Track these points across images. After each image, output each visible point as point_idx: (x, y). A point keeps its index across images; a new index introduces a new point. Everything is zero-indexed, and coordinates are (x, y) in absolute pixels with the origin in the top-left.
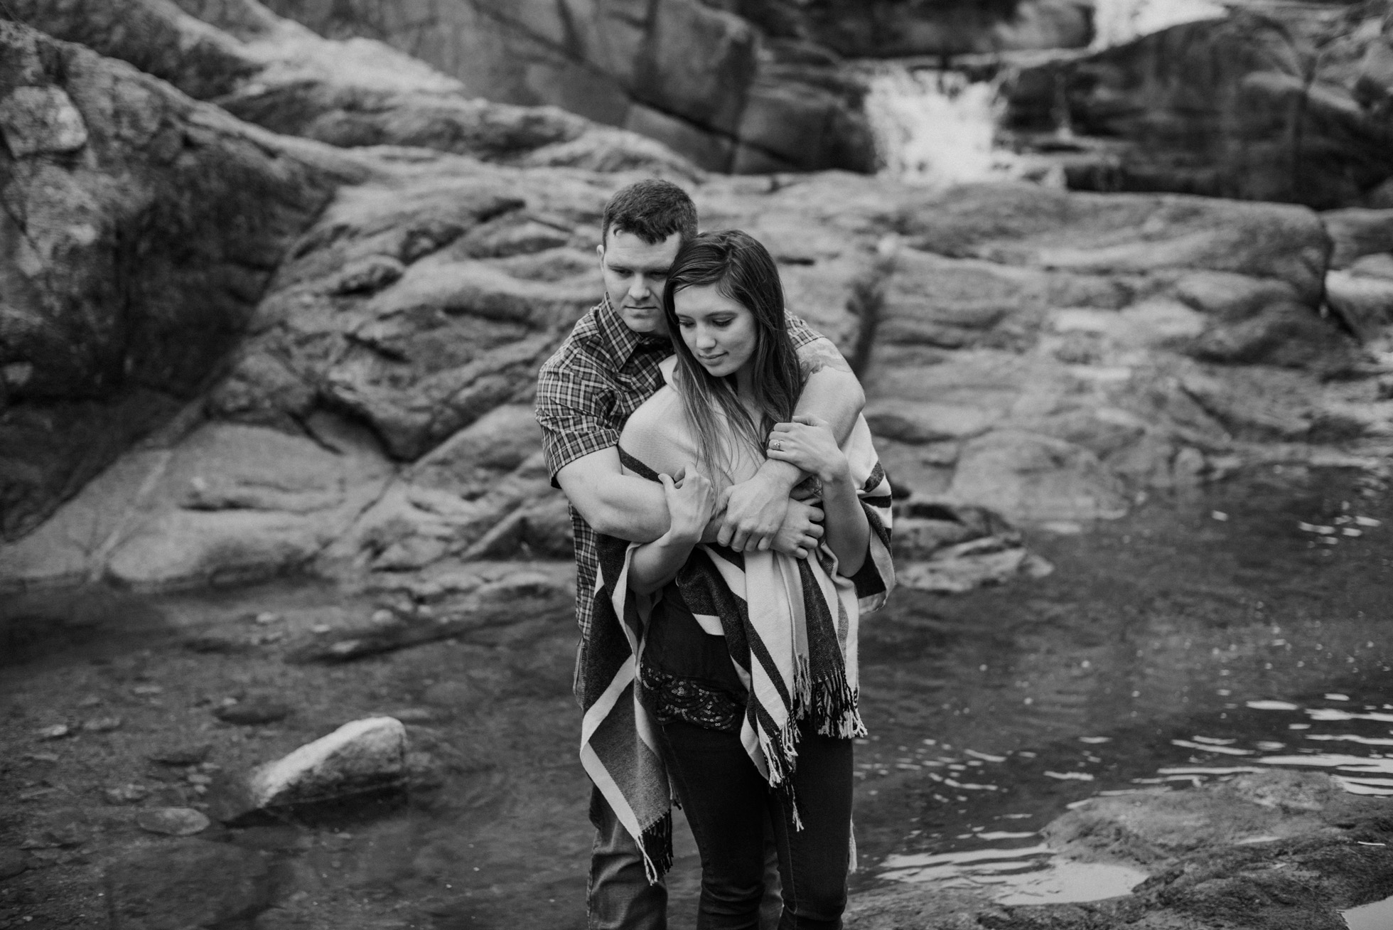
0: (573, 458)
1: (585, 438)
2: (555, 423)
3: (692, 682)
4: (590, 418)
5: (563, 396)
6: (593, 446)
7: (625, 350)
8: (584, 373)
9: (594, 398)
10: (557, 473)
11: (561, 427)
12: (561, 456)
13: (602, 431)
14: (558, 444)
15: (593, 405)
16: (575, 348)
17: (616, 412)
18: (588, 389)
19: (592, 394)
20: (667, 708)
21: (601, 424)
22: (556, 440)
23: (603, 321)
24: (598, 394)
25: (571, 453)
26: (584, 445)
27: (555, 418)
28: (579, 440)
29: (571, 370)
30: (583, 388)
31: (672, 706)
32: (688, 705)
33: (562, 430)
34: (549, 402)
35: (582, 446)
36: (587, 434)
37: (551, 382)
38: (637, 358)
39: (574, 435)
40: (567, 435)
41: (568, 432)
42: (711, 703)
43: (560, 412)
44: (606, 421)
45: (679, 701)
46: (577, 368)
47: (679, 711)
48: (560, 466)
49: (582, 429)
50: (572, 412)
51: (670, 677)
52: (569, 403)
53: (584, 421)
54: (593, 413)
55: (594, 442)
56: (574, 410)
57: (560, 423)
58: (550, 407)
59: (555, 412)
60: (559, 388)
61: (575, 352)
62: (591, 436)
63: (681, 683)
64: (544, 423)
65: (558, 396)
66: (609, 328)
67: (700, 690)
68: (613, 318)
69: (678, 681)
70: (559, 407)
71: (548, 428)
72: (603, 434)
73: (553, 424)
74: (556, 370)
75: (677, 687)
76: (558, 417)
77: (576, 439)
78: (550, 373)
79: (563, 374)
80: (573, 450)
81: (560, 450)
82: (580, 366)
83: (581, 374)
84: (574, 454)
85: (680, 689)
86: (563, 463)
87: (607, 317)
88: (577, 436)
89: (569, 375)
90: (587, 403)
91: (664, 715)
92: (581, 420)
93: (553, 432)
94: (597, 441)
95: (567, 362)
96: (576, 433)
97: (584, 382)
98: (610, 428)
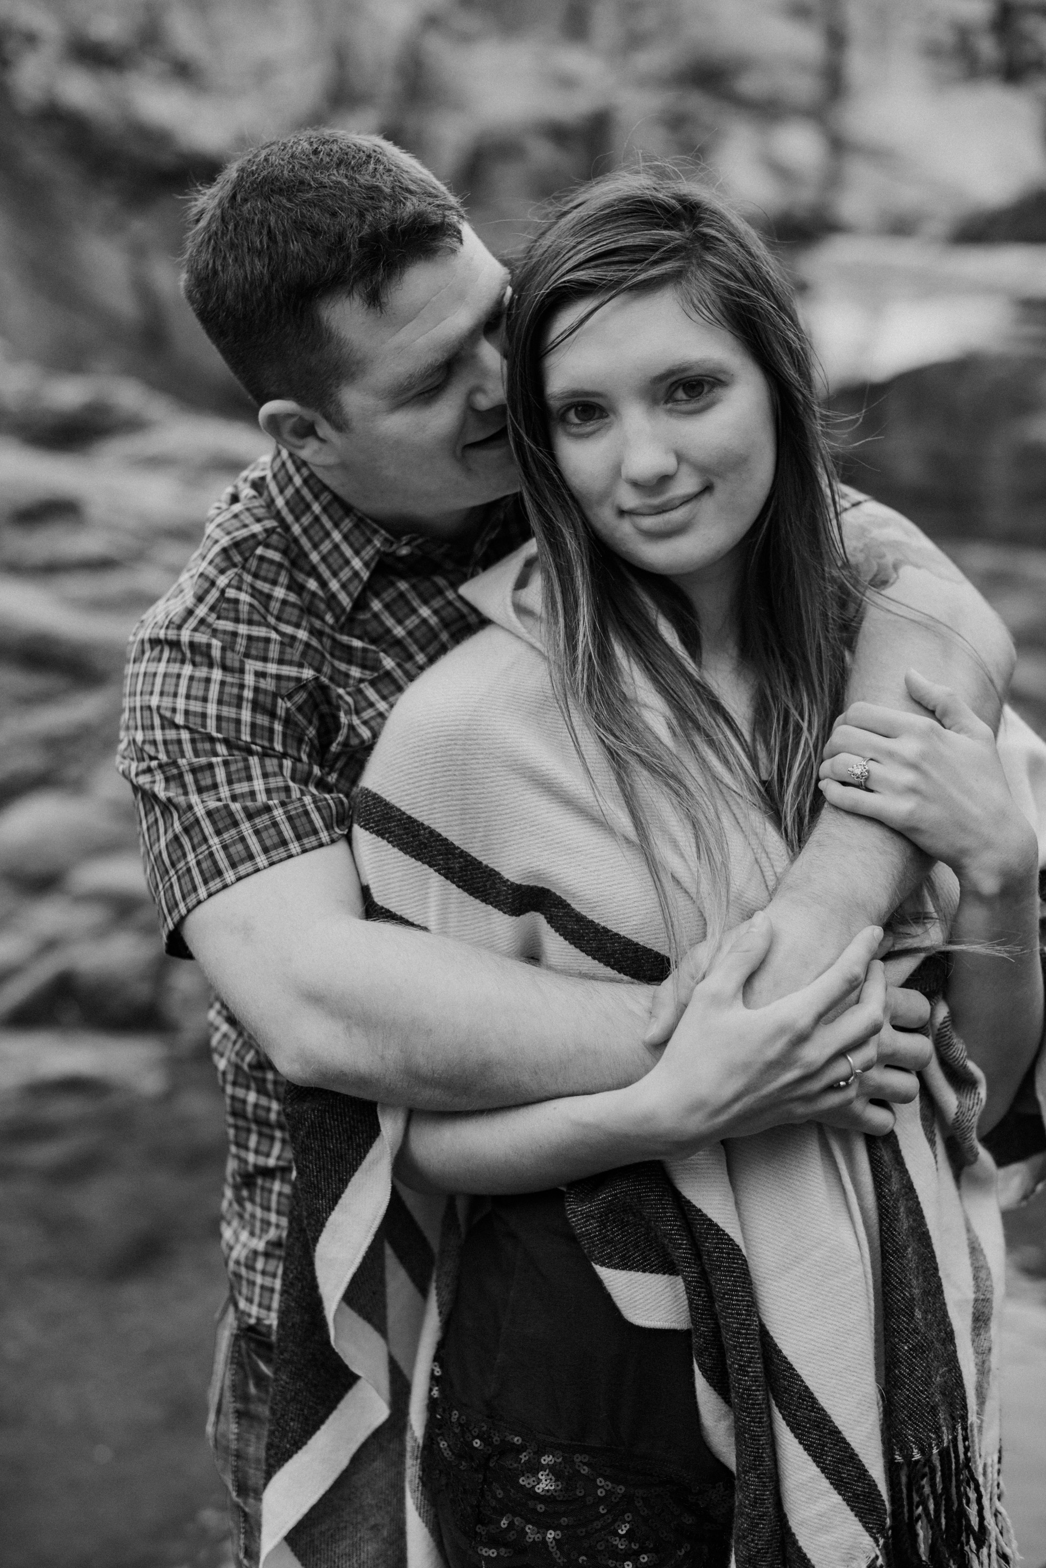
0: (229, 876)
1: (262, 821)
2: (175, 778)
3: (578, 1458)
4: (271, 764)
5: (196, 706)
6: (284, 843)
7: (345, 574)
8: (250, 638)
9: (282, 706)
10: (183, 919)
11: (191, 787)
12: (195, 872)
13: (307, 799)
14: (185, 840)
15: (278, 727)
16: (222, 572)
17: (346, 744)
18: (263, 684)
19: (275, 695)
20: (504, 1523)
21: (305, 780)
22: (178, 827)
23: (280, 502)
24: (290, 697)
25: (223, 862)
26: (261, 841)
27: (175, 764)
28: (246, 828)
29: (215, 632)
30: (249, 679)
31: (517, 1521)
32: (564, 1521)
33: (194, 798)
34: (157, 721)
35: (254, 844)
36: (268, 809)
37: (162, 668)
38: (377, 595)
39: (231, 814)
40: (209, 814)
41: (213, 804)
42: (628, 1516)
43: (188, 747)
44: (316, 770)
45: (541, 1508)
46: (228, 626)
47: (538, 1537)
48: (192, 900)
49: (252, 794)
50: (221, 749)
51: (517, 1440)
52: (211, 726)
53: (256, 771)
54: (278, 747)
55: (288, 832)
56: (226, 742)
57: (189, 778)
58: (158, 735)
59: (173, 748)
60: (184, 683)
61: (222, 581)
62: (279, 813)
63: (546, 1460)
64: (143, 780)
65: (181, 703)
66: (297, 519)
67: (600, 1481)
68: (305, 492)
69: (540, 1453)
70: (185, 735)
71: (155, 796)
72: (311, 807)
73: (167, 780)
74: (172, 634)
75: (534, 1469)
76: (182, 762)
77: (236, 824)
78: (155, 642)
79: (192, 645)
80: (229, 856)
81: (191, 857)
82: (237, 620)
83: (241, 644)
84: (233, 865)
85: (542, 1476)
86: (202, 892)
87: (290, 491)
88: (240, 816)
89: (209, 646)
90: (262, 720)
91: (493, 1542)
92: (247, 768)
93: (168, 807)
94: (294, 828)
95: (202, 611)
96: (236, 807)
97: (252, 665)
98: (329, 789)
